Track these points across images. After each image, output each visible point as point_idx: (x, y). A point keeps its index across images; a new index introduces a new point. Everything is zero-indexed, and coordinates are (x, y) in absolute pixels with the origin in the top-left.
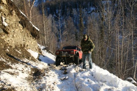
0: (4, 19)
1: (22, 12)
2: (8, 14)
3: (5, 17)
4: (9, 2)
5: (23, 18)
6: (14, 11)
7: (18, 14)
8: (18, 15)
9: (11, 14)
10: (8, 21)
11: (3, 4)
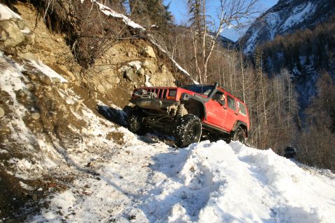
0: (148, 78)
1: (180, 68)
2: (156, 72)
3: (150, 76)
4: (158, 54)
5: (182, 77)
6: (164, 67)
7: (173, 70)
8: (172, 72)
9: (160, 70)
10: (152, 80)
11: (150, 57)
